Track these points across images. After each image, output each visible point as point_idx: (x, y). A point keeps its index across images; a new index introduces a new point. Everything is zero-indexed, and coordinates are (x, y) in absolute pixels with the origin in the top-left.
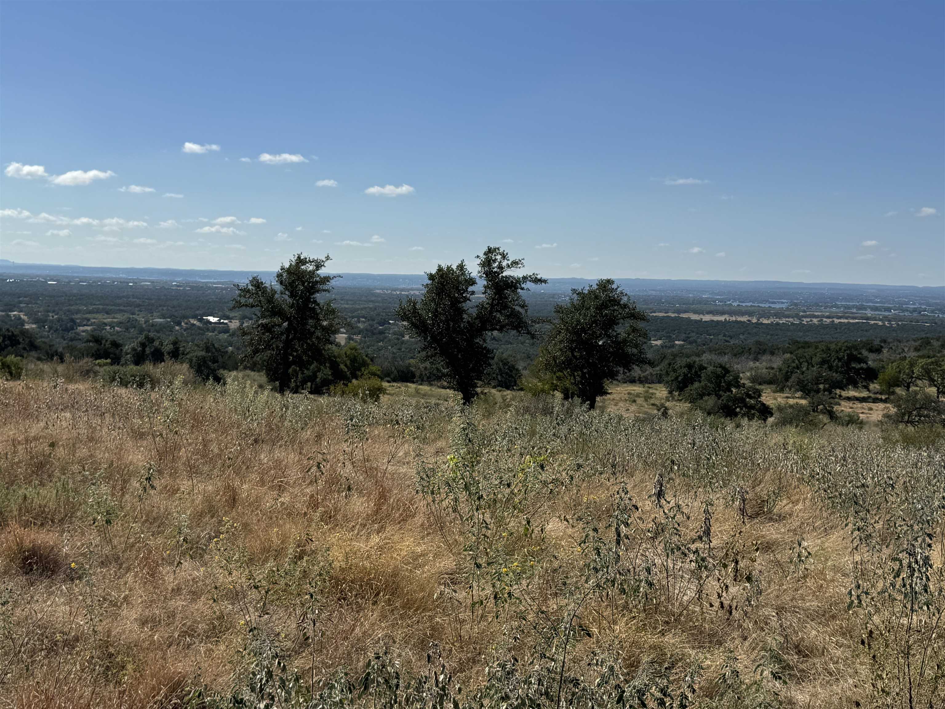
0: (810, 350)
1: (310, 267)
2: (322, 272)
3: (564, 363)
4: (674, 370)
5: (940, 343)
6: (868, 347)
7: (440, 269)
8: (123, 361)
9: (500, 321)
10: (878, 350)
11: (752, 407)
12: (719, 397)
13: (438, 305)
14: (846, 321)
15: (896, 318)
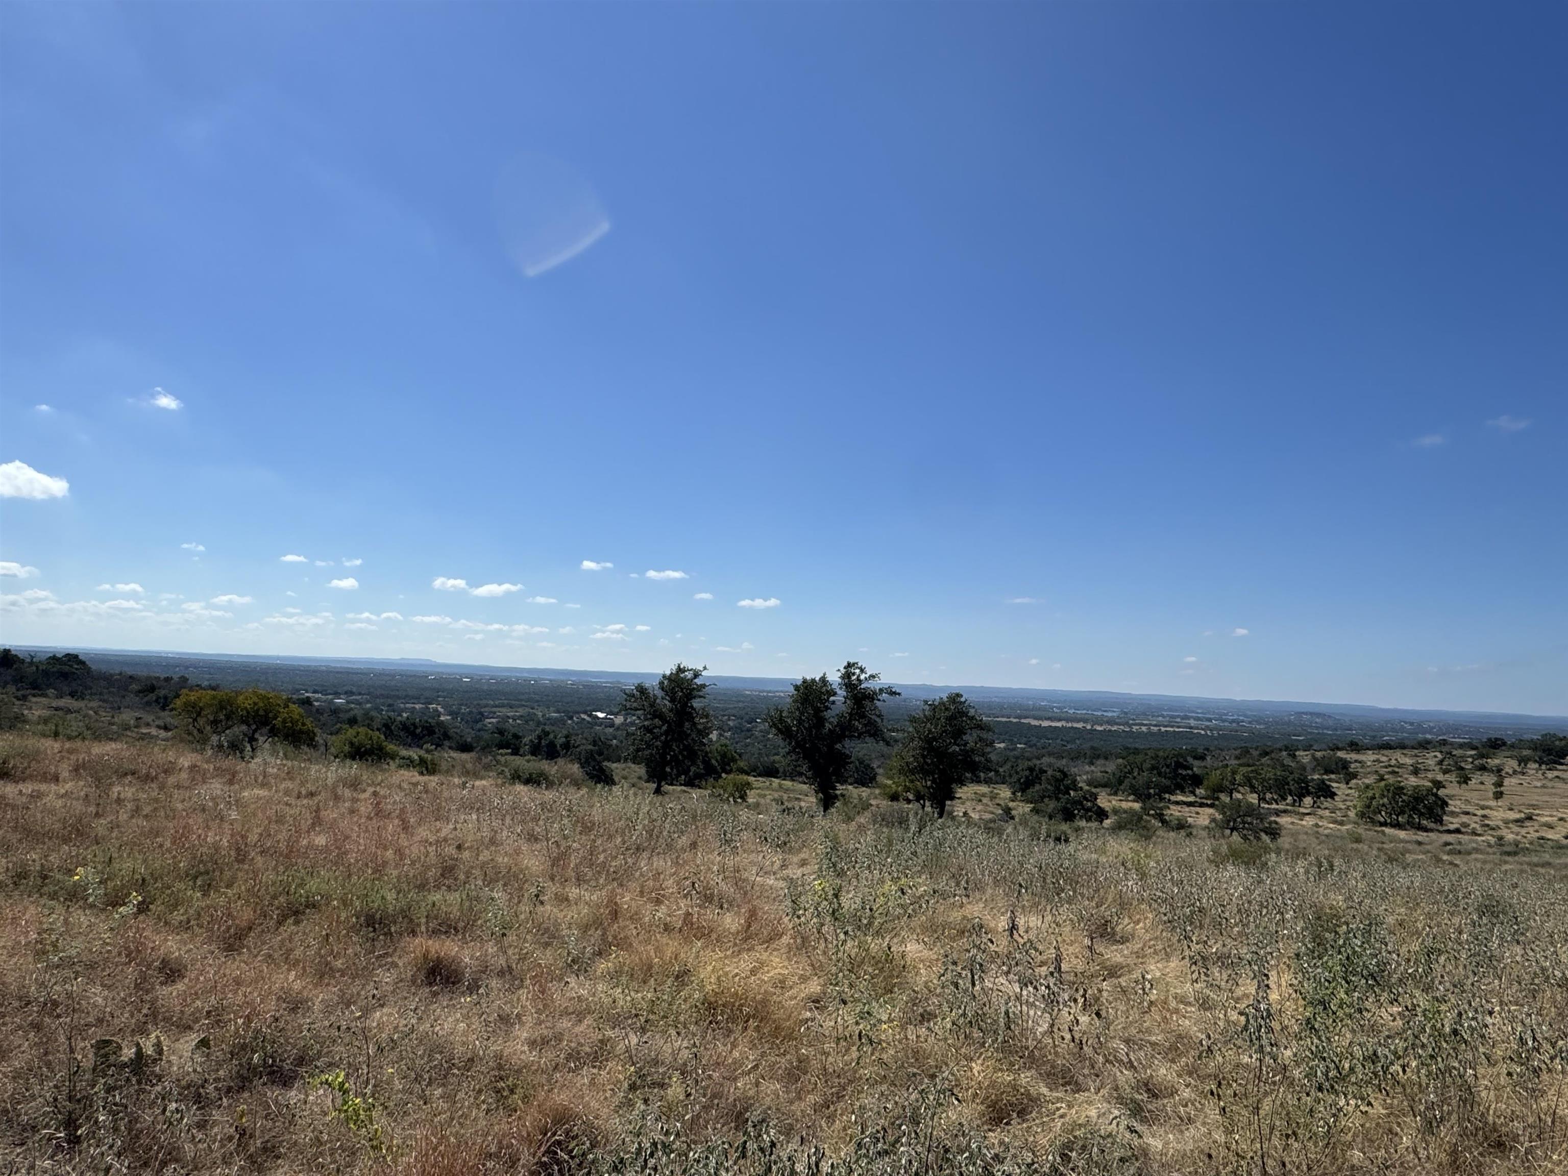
0: (1140, 756)
1: (689, 675)
2: (698, 681)
3: (916, 768)
4: (1017, 773)
5: (1258, 753)
6: (1194, 754)
7: (805, 681)
8: (522, 751)
9: (857, 729)
10: (1202, 758)
11: (1088, 810)
12: (1058, 799)
13: (802, 713)
14: (1172, 729)
15: (1218, 728)
